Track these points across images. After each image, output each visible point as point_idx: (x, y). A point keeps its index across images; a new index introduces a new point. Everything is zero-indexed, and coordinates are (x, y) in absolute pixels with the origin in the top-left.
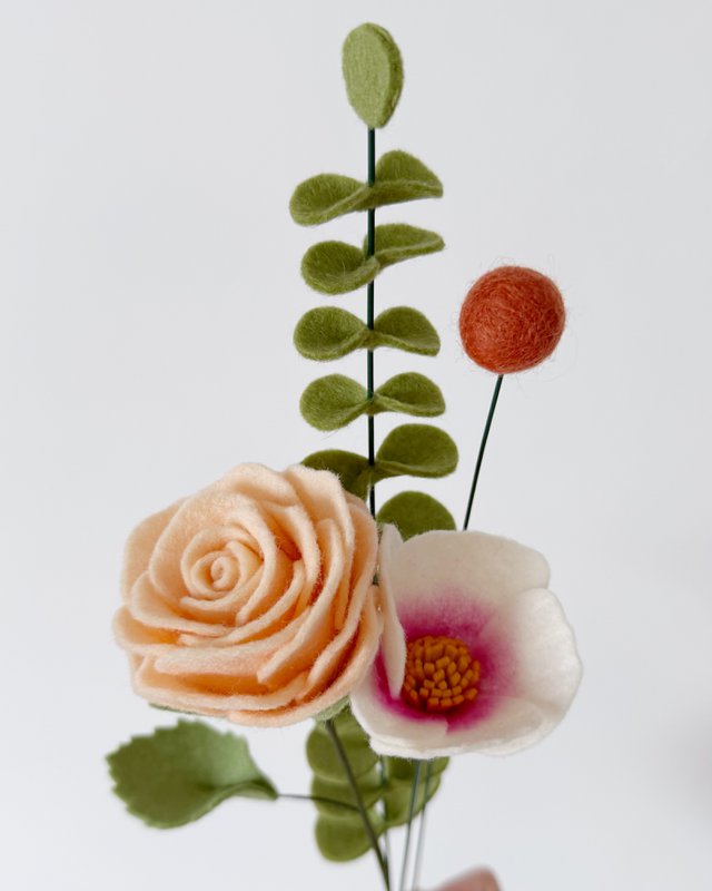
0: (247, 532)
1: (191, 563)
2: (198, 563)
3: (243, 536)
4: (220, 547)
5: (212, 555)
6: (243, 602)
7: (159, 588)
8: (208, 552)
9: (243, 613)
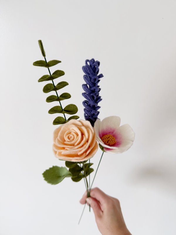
0: (75, 131)
1: (66, 136)
2: (67, 136)
3: (74, 131)
4: (70, 133)
5: (69, 135)
6: (76, 142)
7: (60, 140)
8: (68, 134)
9: (76, 144)
